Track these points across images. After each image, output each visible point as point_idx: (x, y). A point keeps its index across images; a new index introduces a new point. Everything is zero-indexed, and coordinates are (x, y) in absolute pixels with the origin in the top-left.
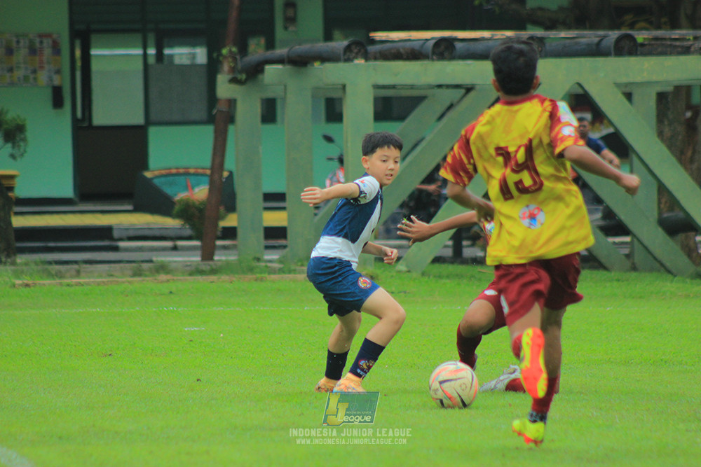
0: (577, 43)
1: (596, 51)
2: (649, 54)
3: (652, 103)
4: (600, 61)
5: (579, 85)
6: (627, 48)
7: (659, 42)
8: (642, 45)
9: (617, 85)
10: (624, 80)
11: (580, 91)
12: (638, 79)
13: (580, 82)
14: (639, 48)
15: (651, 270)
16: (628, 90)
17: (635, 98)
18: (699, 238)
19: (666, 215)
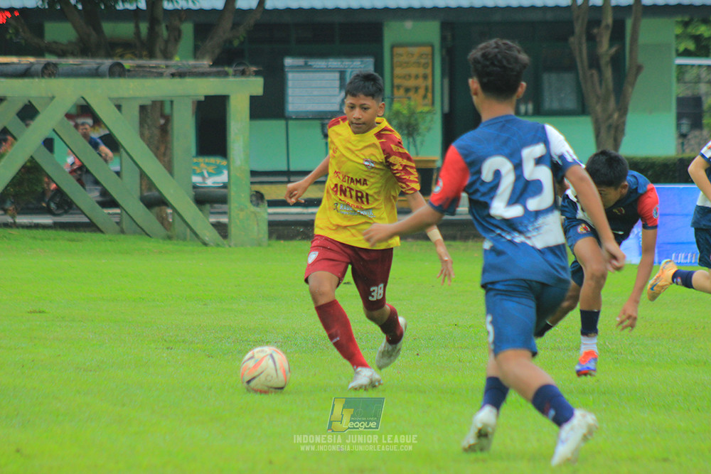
0: (82, 68)
1: (95, 74)
2: (133, 76)
3: (136, 112)
4: (98, 81)
5: (83, 99)
6: (117, 71)
7: (141, 69)
8: (129, 71)
9: (111, 99)
10: (115, 95)
11: (83, 103)
12: (126, 95)
13: (84, 97)
14: (127, 73)
15: (134, 233)
16: (117, 103)
17: (123, 109)
18: (169, 211)
19: (146, 194)
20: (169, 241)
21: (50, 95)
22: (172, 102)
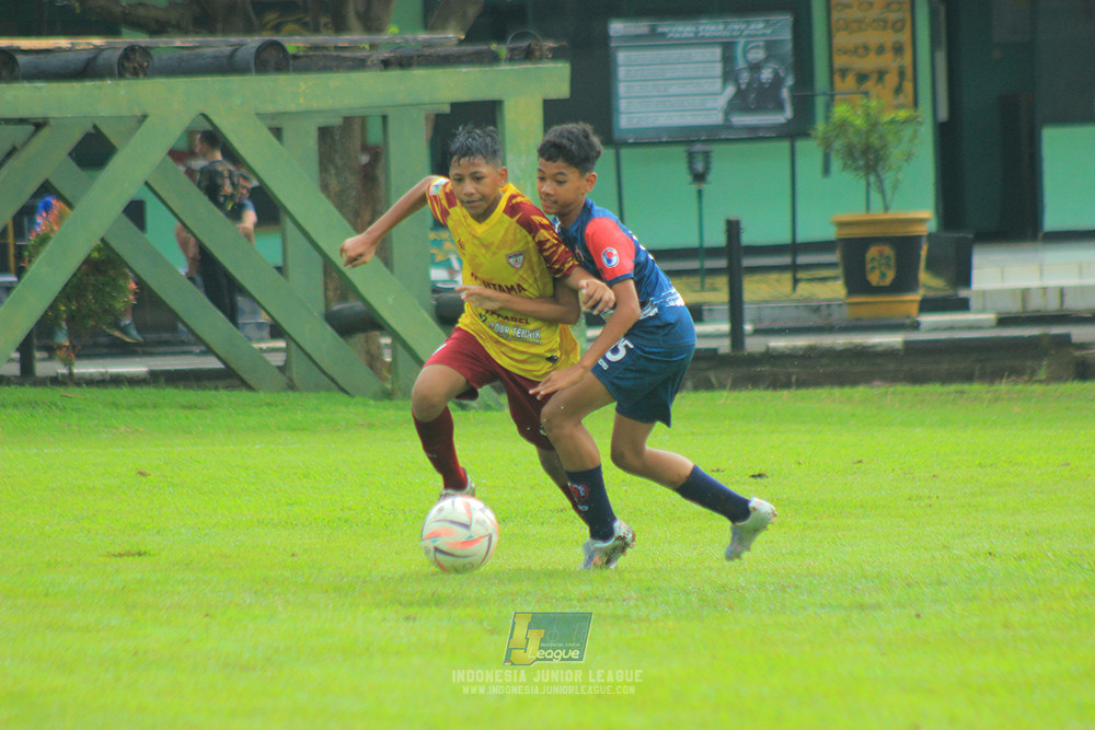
0: (200, 55)
1: (228, 66)
2: (307, 69)
3: (312, 142)
4: (234, 82)
5: (205, 117)
6: (272, 60)
7: (319, 53)
8: (295, 57)
9: (261, 116)
10: (270, 108)
12: (292, 107)
13: (206, 113)
14: (291, 62)
15: (317, 388)
16: (275, 123)
17: (287, 135)
18: (386, 341)
19: (336, 307)
20: (387, 402)
21: (139, 114)
22: (385, 118)
